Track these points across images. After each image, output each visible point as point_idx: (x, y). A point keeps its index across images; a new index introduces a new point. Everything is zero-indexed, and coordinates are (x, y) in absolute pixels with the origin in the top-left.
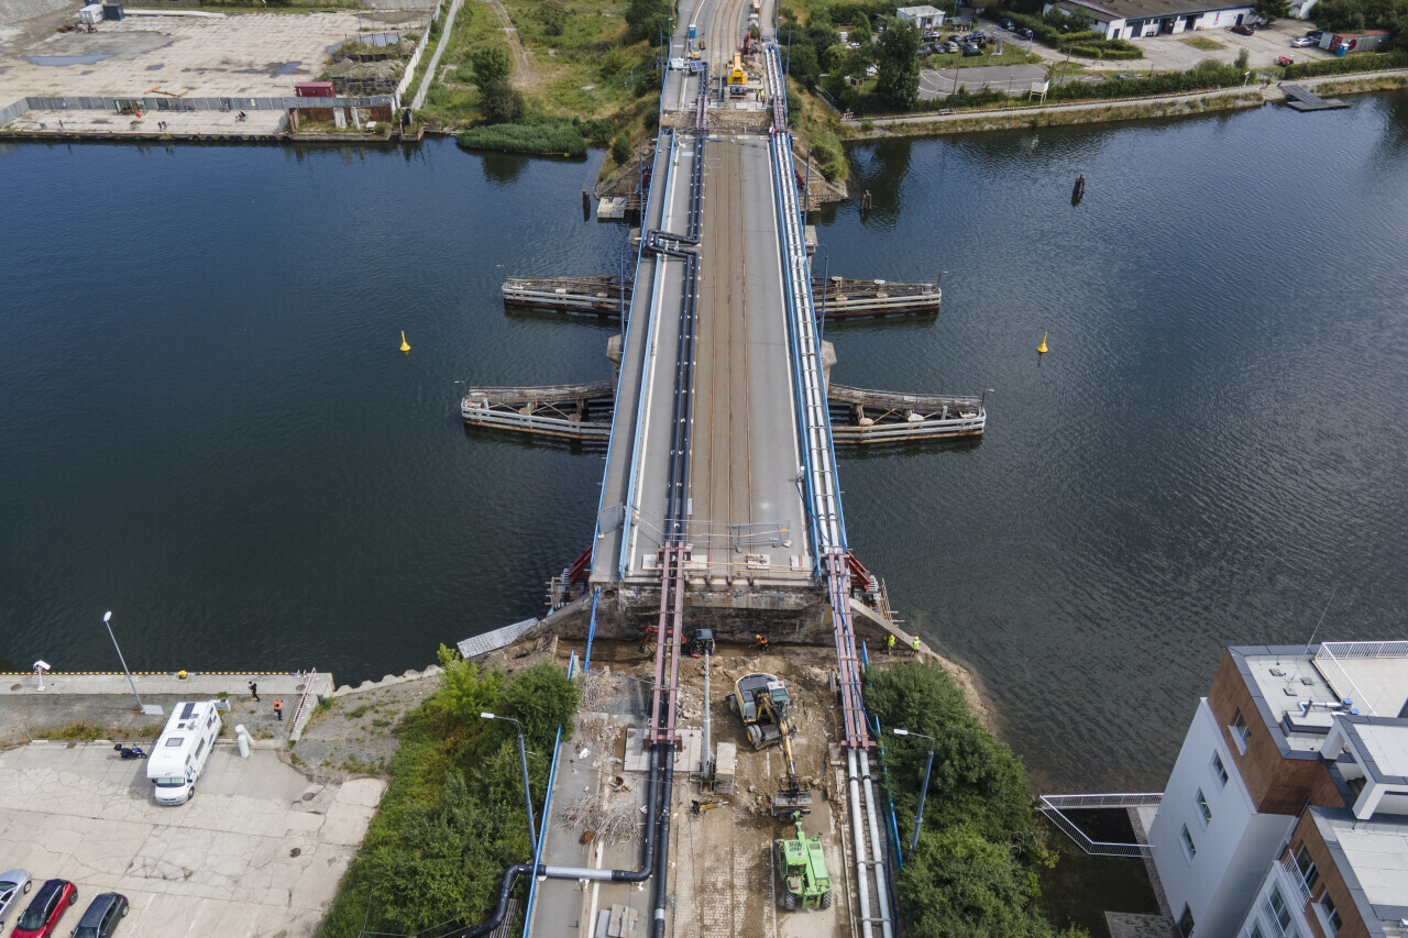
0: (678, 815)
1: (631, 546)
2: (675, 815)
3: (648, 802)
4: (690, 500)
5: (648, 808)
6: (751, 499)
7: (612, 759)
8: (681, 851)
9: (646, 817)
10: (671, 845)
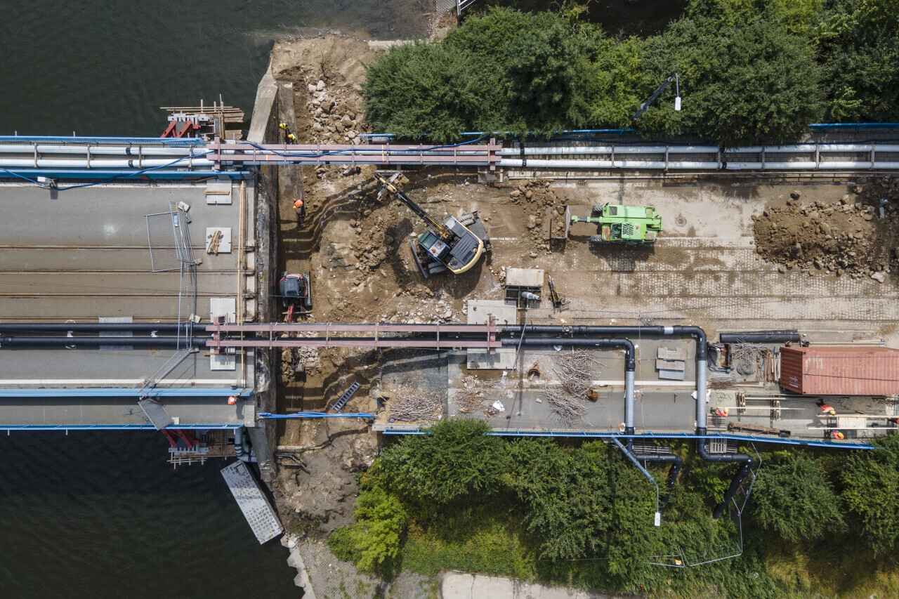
0: (563, 319)
1: (193, 384)
2: (563, 321)
3: (551, 346)
4: (102, 320)
5: (557, 345)
6: (99, 246)
7: (503, 381)
8: (599, 315)
9: (566, 346)
10: (594, 323)
